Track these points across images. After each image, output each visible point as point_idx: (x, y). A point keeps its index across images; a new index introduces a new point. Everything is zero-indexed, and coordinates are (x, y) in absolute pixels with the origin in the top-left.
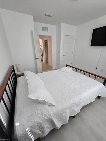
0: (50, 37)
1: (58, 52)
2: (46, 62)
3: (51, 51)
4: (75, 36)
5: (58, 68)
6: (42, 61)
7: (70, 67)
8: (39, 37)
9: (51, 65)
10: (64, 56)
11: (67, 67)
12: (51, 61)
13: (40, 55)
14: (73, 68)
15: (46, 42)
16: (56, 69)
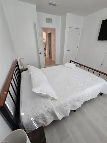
0: (54, 30)
1: (62, 46)
2: (50, 57)
3: (55, 46)
5: (61, 63)
6: (45, 55)
7: (74, 62)
9: (54, 60)
10: (68, 51)
11: (70, 62)
12: (55, 56)
13: (44, 49)
14: (77, 63)
15: (49, 35)
16: (59, 65)
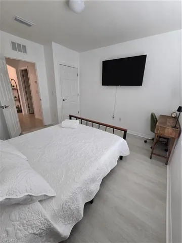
0: (33, 65)
2: (30, 113)
3: (37, 92)
4: (79, 68)
5: (56, 121)
6: (19, 111)
7: (77, 118)
8: (4, 61)
9: (40, 118)
10: (64, 100)
11: (71, 119)
12: (40, 110)
14: (82, 119)
15: (24, 75)
16: (52, 125)
